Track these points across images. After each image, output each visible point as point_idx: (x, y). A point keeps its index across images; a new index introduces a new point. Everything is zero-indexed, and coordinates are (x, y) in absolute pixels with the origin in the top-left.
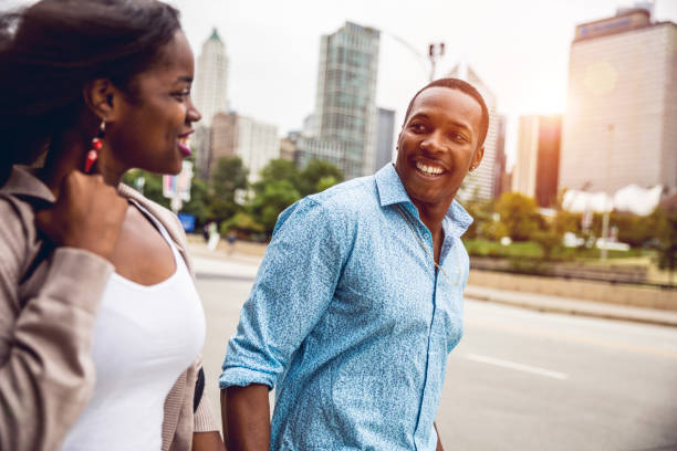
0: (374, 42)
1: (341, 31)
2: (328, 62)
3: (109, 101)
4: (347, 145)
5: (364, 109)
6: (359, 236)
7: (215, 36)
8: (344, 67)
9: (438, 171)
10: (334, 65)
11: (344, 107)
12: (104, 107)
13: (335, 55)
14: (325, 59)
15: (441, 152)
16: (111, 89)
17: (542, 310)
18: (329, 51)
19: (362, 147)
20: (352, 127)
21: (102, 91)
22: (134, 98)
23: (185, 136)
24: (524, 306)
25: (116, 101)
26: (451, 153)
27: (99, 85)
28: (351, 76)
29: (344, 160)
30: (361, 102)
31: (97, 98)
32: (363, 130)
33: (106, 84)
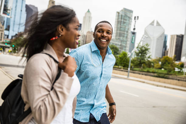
0: (131, 14)
1: (122, 10)
2: (118, 19)
3: (62, 30)
4: (122, 41)
5: (127, 32)
6: (84, 59)
7: (89, 11)
8: (122, 20)
9: (106, 41)
10: (120, 20)
11: (121, 31)
12: (61, 31)
13: (120, 17)
14: (117, 18)
15: (106, 37)
16: (63, 27)
17: (157, 86)
18: (118, 16)
19: (126, 42)
20: (124, 36)
21: (61, 28)
22: (68, 29)
23: (77, 39)
24: (153, 85)
25: (64, 30)
26: (108, 37)
27: (60, 26)
28: (124, 23)
29: (121, 45)
30: (126, 30)
31: (60, 29)
32: (127, 37)
33: (62, 26)
